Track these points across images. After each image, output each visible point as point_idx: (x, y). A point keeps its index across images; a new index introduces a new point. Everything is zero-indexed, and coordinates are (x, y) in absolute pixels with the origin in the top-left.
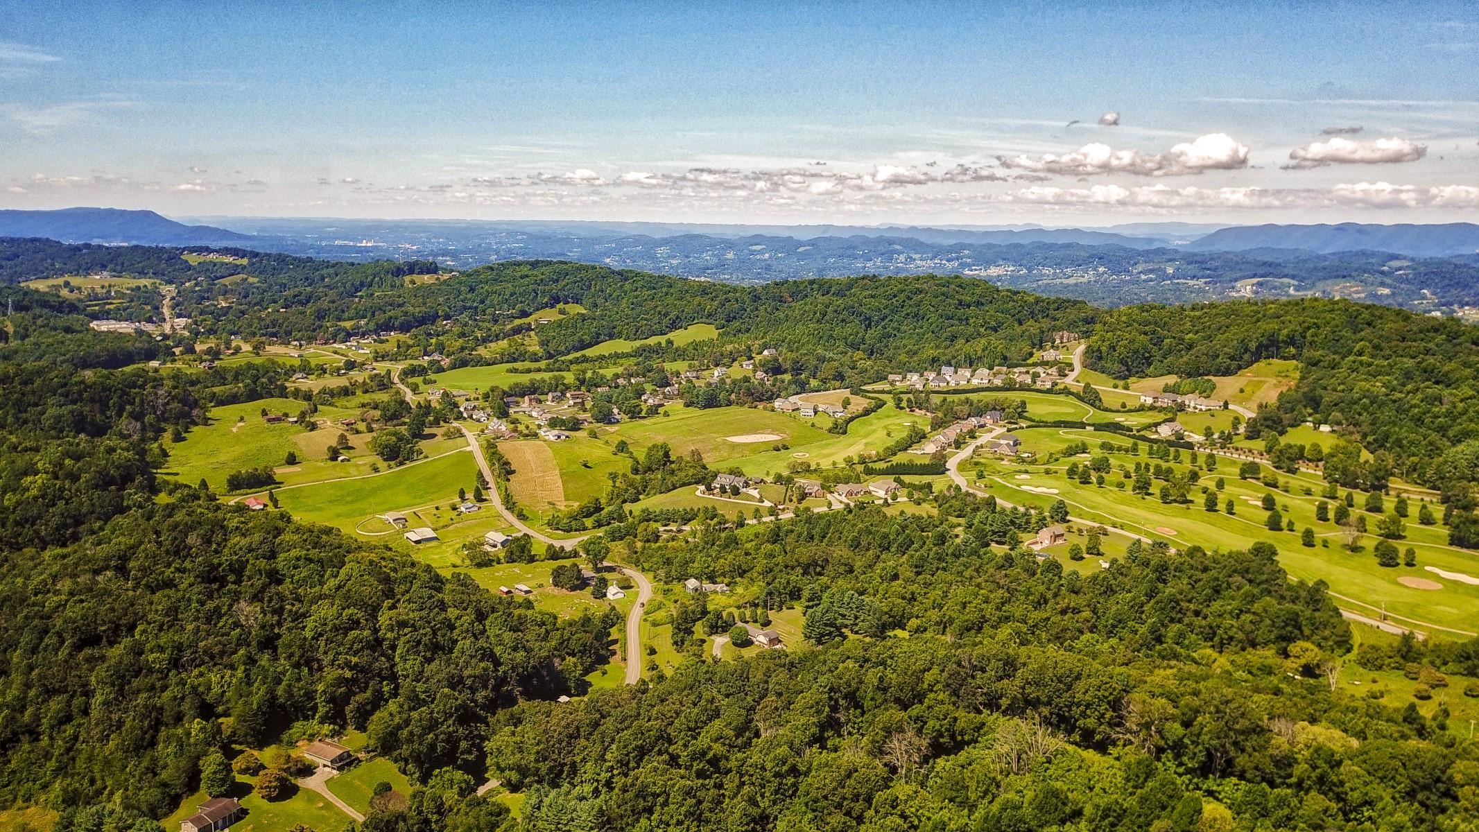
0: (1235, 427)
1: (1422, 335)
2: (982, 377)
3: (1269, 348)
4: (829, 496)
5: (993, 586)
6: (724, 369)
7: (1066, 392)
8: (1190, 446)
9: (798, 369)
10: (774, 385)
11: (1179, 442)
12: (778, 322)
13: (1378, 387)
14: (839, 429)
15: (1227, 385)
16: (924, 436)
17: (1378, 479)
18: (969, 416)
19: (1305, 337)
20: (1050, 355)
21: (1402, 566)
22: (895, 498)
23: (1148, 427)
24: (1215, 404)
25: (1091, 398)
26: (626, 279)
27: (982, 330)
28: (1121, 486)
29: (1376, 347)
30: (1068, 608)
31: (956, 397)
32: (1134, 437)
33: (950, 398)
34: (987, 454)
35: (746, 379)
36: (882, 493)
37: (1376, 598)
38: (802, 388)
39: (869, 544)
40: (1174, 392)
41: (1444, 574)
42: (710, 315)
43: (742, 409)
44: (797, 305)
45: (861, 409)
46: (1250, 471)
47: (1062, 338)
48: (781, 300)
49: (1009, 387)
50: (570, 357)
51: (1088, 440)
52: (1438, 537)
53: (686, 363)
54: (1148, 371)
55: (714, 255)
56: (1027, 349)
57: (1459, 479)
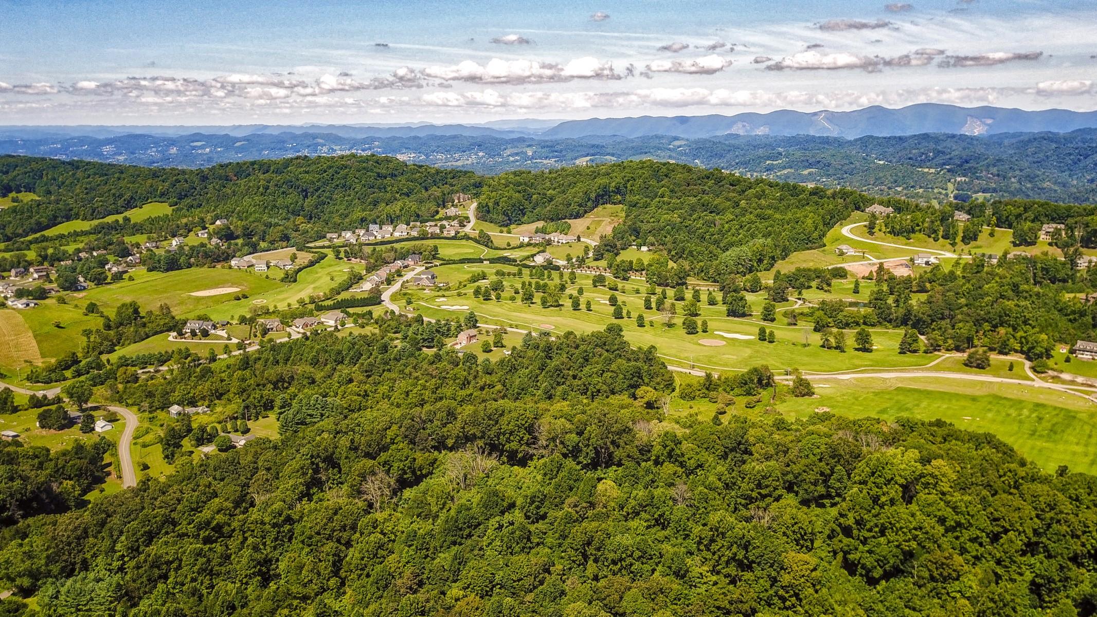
0: (586, 253)
1: (699, 182)
2: (401, 231)
3: (603, 197)
4: (288, 329)
5: (427, 378)
6: (182, 238)
7: (467, 237)
8: (557, 268)
9: (248, 235)
10: (229, 248)
11: (550, 266)
12: (226, 197)
13: (675, 217)
14: (291, 278)
15: (578, 225)
16: (361, 278)
17: (680, 278)
18: (395, 260)
19: (626, 187)
20: (451, 211)
21: (700, 333)
22: (343, 325)
23: (527, 258)
24: (571, 238)
25: (484, 240)
26: (78, 168)
27: (398, 196)
28: (513, 299)
29: (672, 191)
30: (485, 385)
31: (383, 247)
32: (518, 265)
33: (378, 248)
34: (412, 289)
35: (203, 245)
36: (332, 323)
37: (686, 355)
38: (254, 249)
39: (327, 360)
40: (542, 232)
41: (726, 335)
42: (162, 194)
43: (202, 269)
44: (242, 182)
45: (306, 262)
46: (599, 281)
47: (459, 199)
48: (227, 179)
49: (423, 237)
50: (29, 238)
51: (486, 270)
52: (720, 312)
53: (145, 236)
54: (523, 220)
55: (157, 151)
56: (434, 208)
57: (730, 273)
